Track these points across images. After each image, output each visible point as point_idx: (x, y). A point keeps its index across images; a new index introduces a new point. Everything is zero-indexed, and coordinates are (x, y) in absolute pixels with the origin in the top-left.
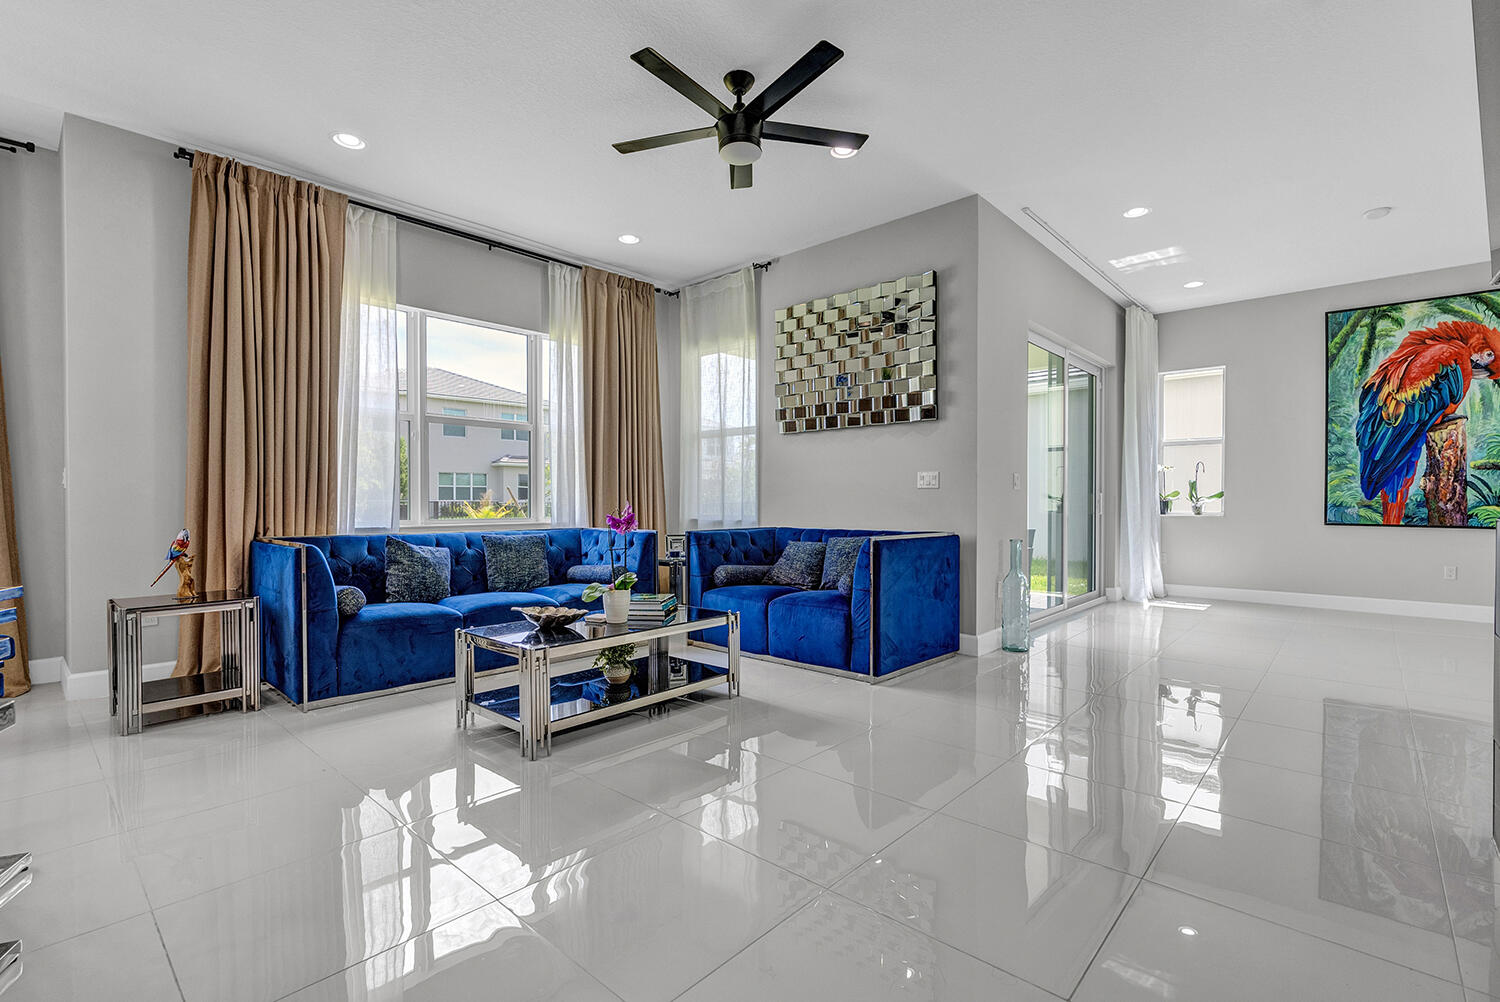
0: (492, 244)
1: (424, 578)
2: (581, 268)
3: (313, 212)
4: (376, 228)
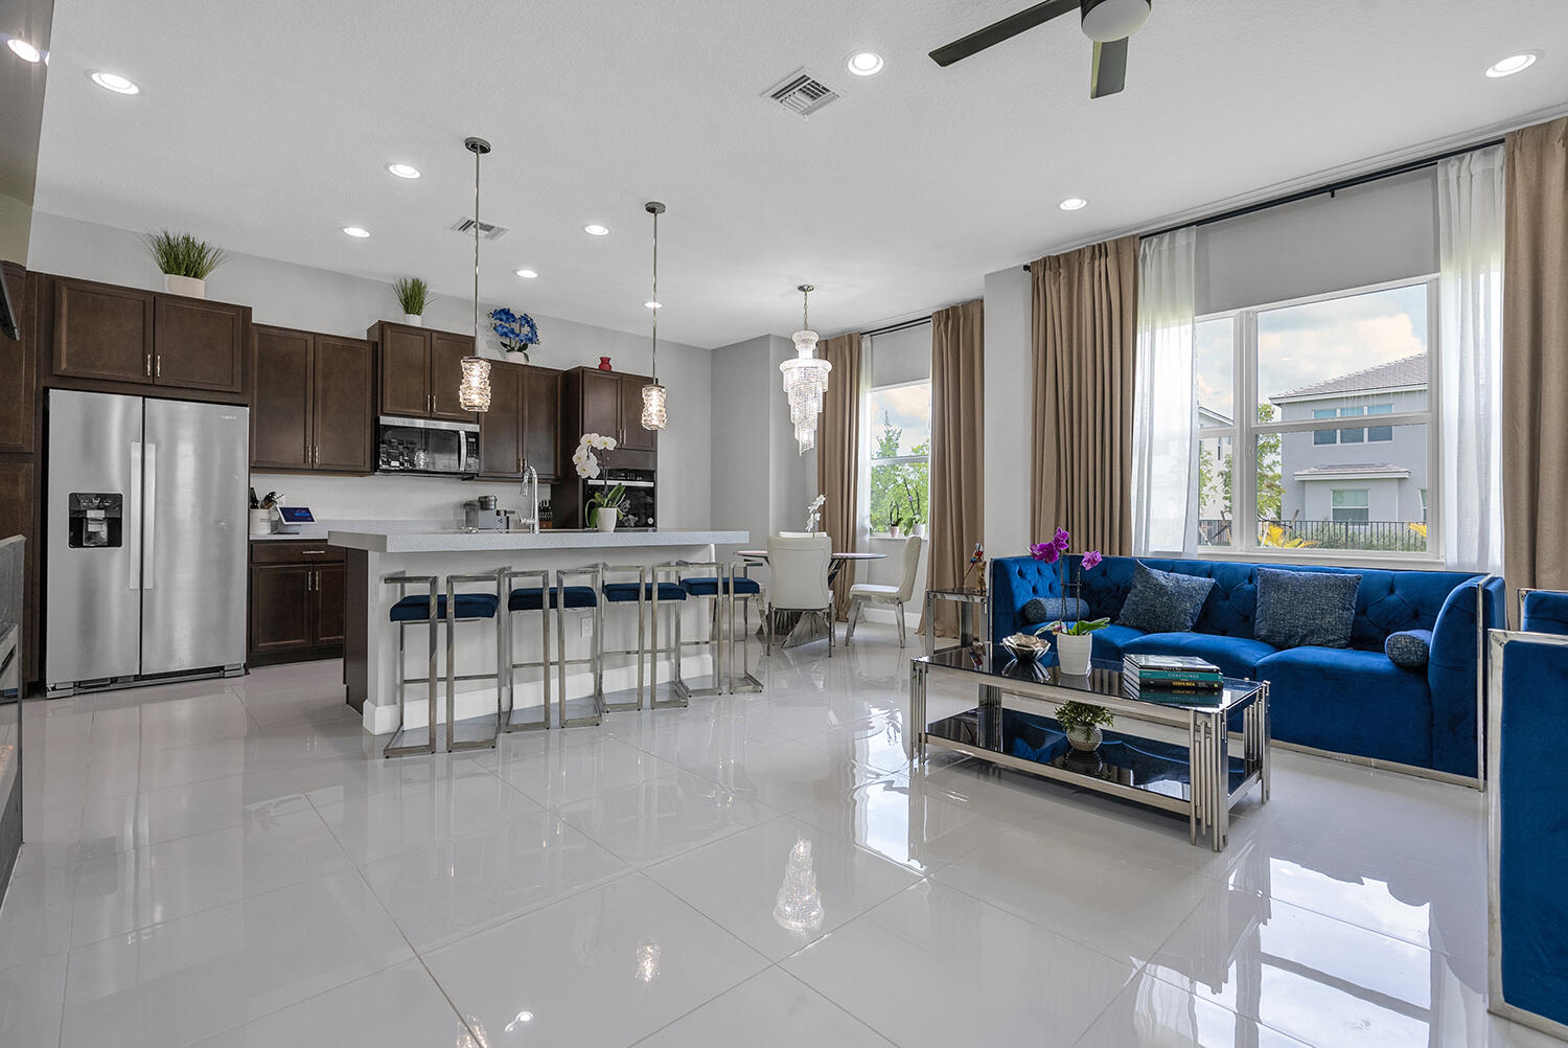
0: (1331, 189)
1: (1152, 606)
2: (1502, 141)
3: (1103, 266)
4: (1172, 249)
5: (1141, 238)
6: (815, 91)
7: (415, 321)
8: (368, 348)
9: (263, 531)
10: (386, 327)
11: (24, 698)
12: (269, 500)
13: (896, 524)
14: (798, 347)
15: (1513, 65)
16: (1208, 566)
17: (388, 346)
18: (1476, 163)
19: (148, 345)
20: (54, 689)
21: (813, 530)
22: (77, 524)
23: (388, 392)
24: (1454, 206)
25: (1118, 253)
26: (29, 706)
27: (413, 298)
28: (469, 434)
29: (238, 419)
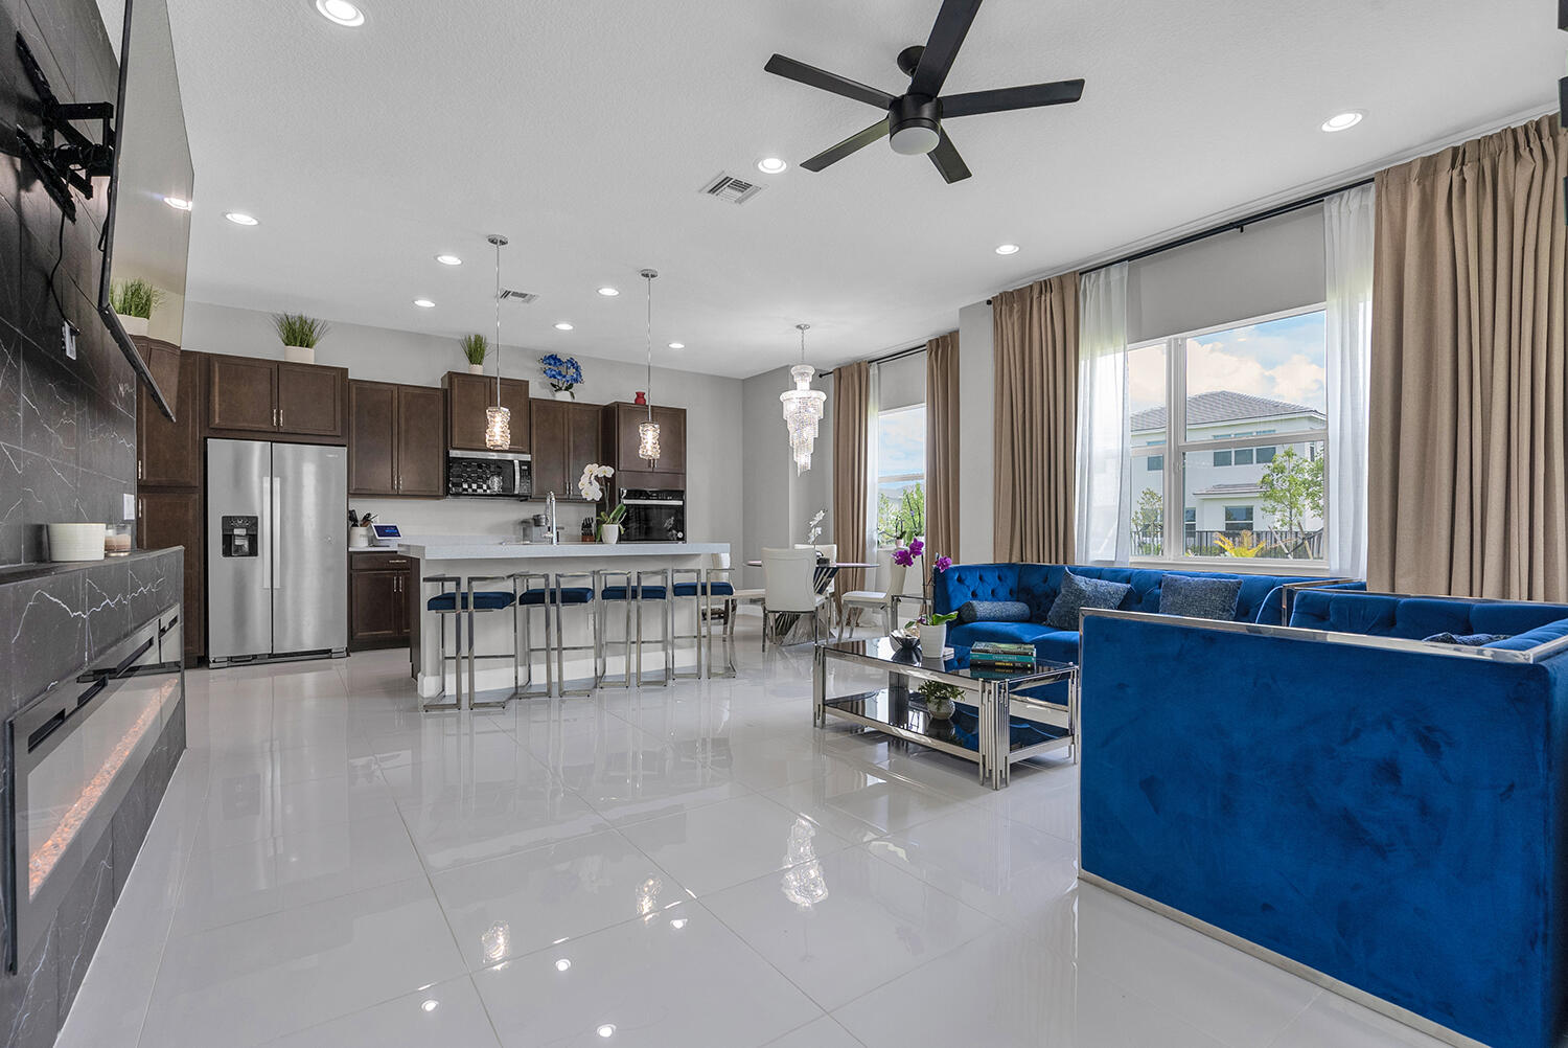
0: (1239, 225)
2: (1372, 180)
3: (1048, 301)
4: (1108, 284)
5: (1081, 274)
6: (741, 186)
7: (478, 370)
8: (439, 394)
9: (361, 543)
10: (454, 376)
11: (186, 668)
12: (367, 519)
13: (901, 537)
14: (796, 379)
15: (1343, 121)
16: (1128, 573)
17: (456, 391)
18: (1353, 198)
19: (275, 402)
20: (214, 662)
21: (813, 543)
22: (228, 539)
23: (456, 430)
24: (1336, 241)
25: (1062, 288)
26: (190, 674)
27: (475, 351)
28: (522, 463)
29: (338, 456)
